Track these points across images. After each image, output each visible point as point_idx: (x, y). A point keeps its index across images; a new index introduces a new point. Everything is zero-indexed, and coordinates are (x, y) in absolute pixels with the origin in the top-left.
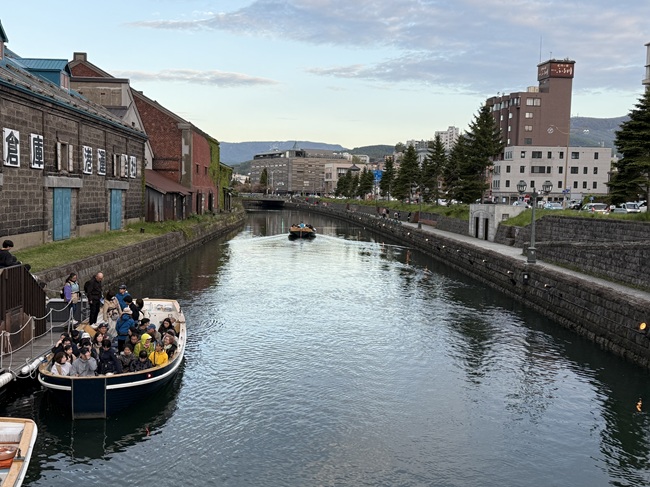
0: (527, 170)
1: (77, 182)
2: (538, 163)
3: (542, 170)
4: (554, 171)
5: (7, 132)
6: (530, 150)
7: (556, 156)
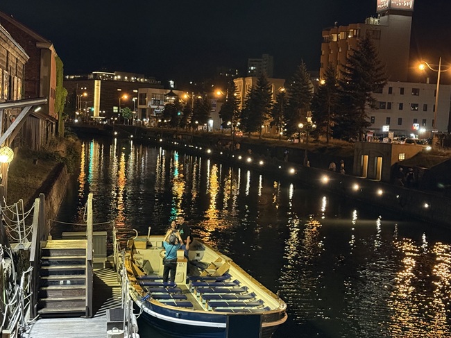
3: (382, 105)
4: (395, 107)
7: (396, 91)
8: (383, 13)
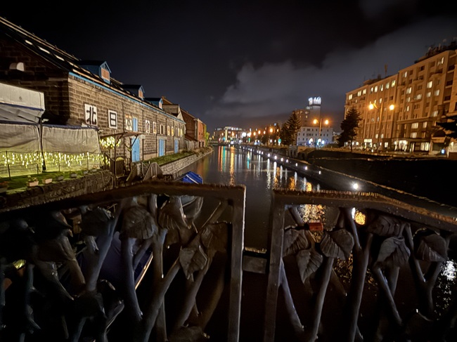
0: (305, 135)
1: (166, 138)
2: (309, 132)
3: (310, 135)
4: (314, 135)
5: (146, 121)
6: (306, 128)
7: (315, 130)
8: (311, 106)
